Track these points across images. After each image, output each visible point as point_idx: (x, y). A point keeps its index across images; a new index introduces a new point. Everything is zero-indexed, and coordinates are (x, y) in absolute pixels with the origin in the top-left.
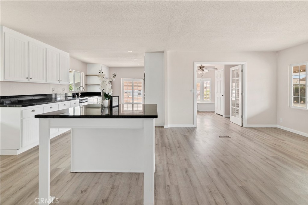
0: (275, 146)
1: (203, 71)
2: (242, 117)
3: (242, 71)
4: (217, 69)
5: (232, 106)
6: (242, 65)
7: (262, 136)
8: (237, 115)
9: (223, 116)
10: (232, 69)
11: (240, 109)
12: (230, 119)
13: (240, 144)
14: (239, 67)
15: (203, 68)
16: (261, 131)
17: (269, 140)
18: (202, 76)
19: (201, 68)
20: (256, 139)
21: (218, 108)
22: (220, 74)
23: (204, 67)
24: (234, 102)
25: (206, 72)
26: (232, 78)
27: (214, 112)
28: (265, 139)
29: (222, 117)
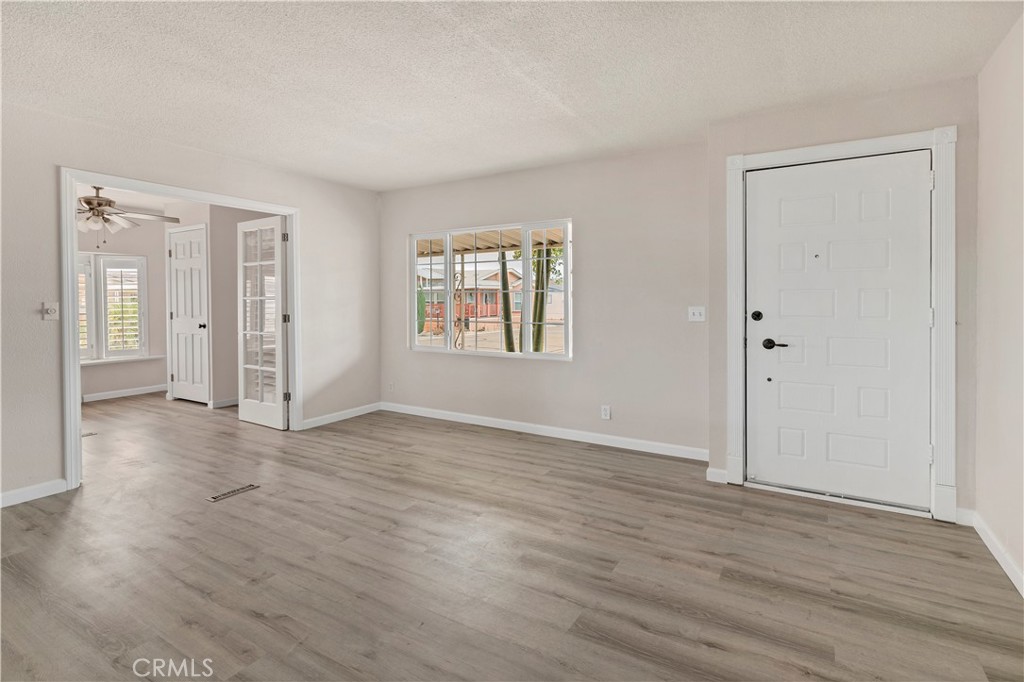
0: (398, 473)
1: (106, 220)
2: (287, 397)
3: (285, 237)
4: (177, 220)
5: (246, 363)
6: (284, 218)
7: (355, 448)
8: (265, 395)
9: (206, 404)
10: (243, 227)
11: (278, 370)
12: (237, 412)
13: (300, 501)
14: (274, 224)
15: (107, 208)
16: (347, 433)
17: (378, 455)
18: (100, 245)
19: (96, 206)
20: (344, 464)
21: (182, 376)
22: (191, 241)
23: (110, 203)
24: (255, 347)
25: (123, 228)
26: (246, 261)
27: (161, 394)
28: (369, 457)
29: (203, 408)
